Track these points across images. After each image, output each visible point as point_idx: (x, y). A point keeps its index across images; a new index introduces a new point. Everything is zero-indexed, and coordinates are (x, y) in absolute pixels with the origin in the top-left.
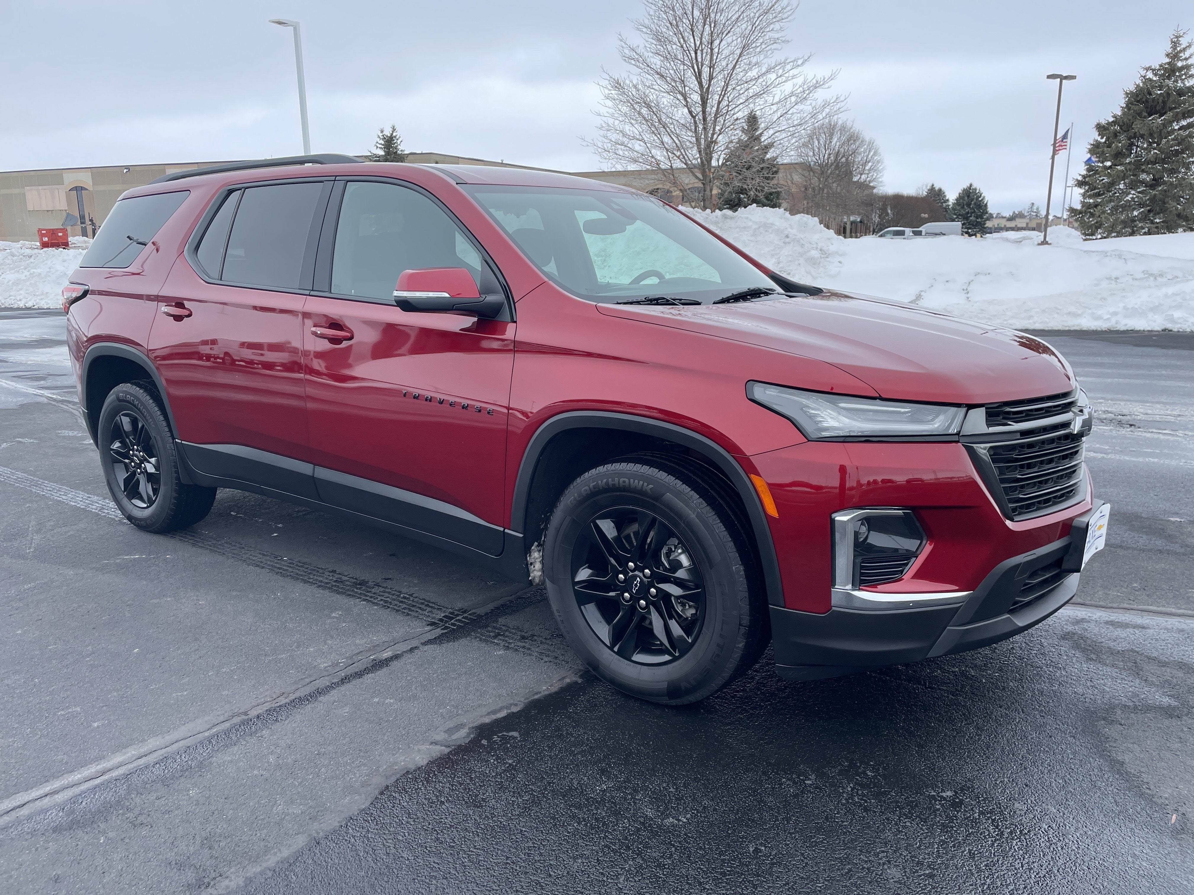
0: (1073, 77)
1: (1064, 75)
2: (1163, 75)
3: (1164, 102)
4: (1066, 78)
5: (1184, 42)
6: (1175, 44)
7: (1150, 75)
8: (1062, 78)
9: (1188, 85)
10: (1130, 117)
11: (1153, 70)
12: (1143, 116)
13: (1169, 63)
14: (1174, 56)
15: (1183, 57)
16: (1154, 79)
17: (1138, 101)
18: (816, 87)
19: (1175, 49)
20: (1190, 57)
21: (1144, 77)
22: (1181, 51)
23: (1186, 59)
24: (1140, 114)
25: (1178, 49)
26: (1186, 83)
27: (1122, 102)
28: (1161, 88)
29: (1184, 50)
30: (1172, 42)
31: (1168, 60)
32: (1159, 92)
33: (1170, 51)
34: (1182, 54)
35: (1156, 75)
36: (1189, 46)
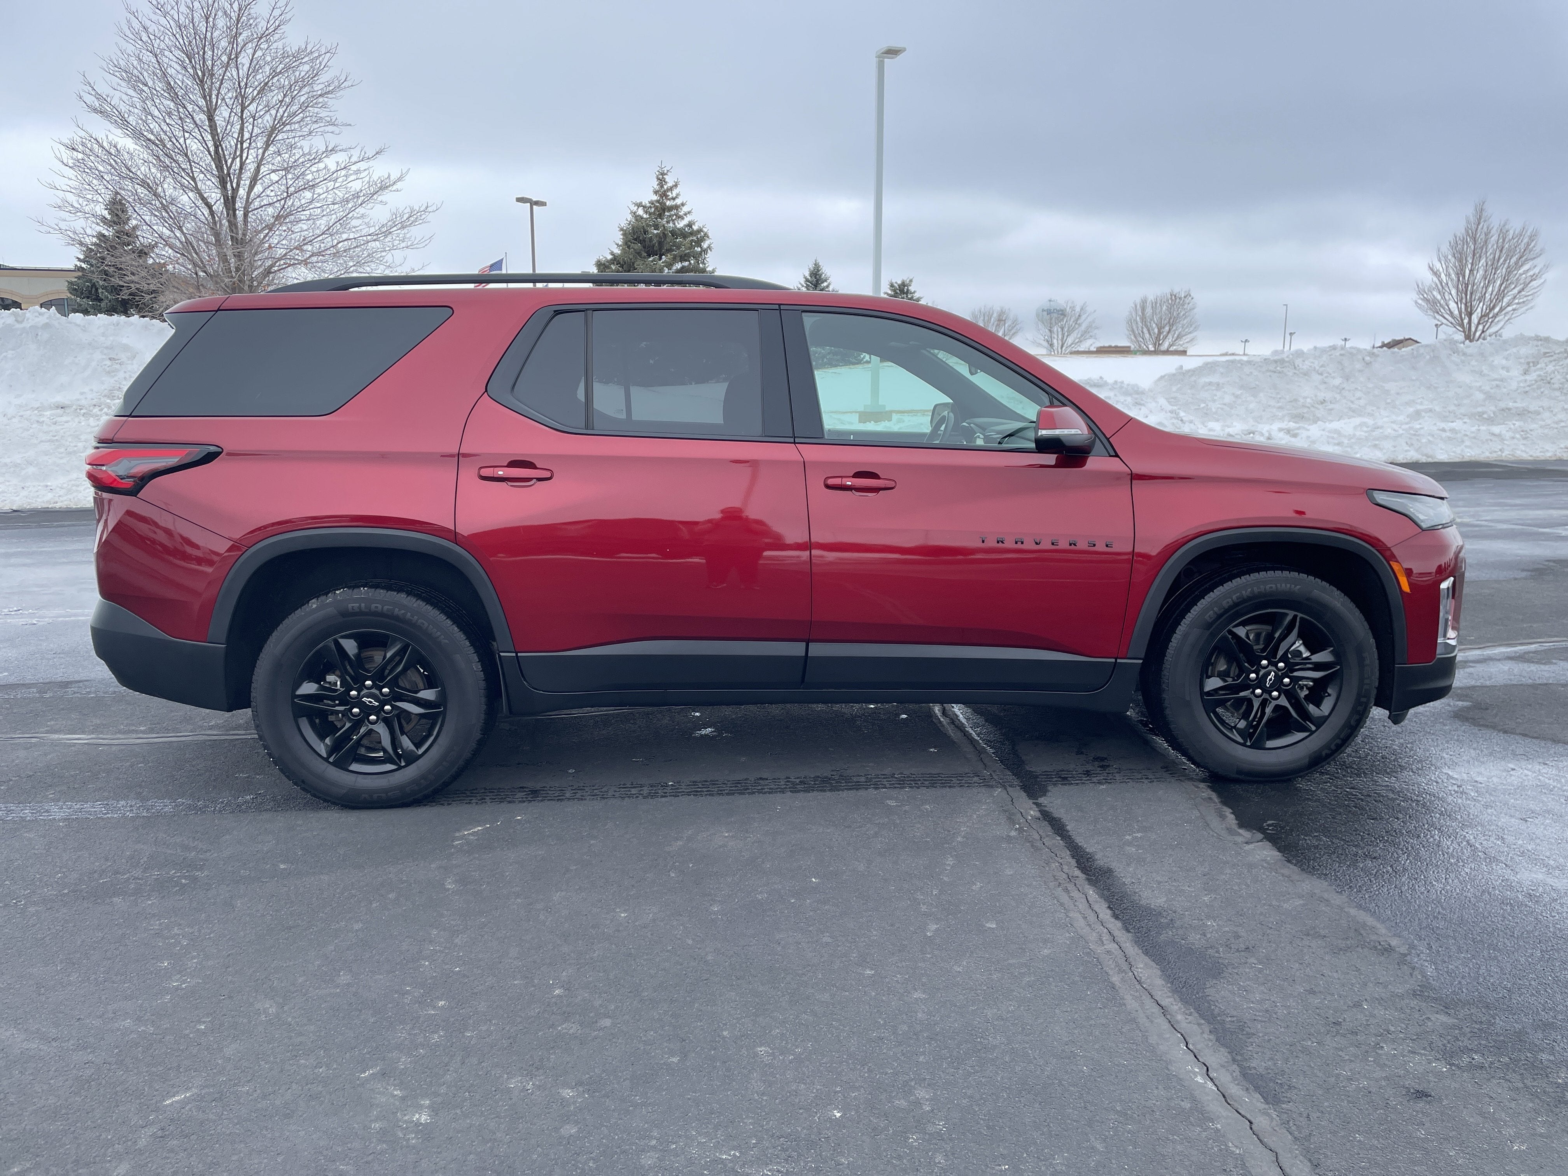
0: (543, 204)
1: (534, 200)
2: (654, 213)
3: (660, 243)
4: (537, 203)
5: (670, 181)
6: (661, 181)
7: (641, 212)
8: (534, 203)
9: (678, 226)
10: (631, 257)
11: (644, 207)
12: (643, 256)
13: (658, 201)
14: (663, 194)
15: (671, 196)
16: (645, 216)
17: (635, 240)
18: (383, 188)
19: (662, 187)
20: (676, 197)
21: (635, 213)
22: (668, 190)
23: (674, 199)
24: (639, 254)
25: (665, 187)
26: (677, 224)
27: (619, 238)
28: (656, 227)
29: (671, 189)
30: (658, 179)
31: (655, 198)
32: (655, 232)
33: (657, 188)
34: (669, 193)
35: (646, 212)
36: (676, 186)
